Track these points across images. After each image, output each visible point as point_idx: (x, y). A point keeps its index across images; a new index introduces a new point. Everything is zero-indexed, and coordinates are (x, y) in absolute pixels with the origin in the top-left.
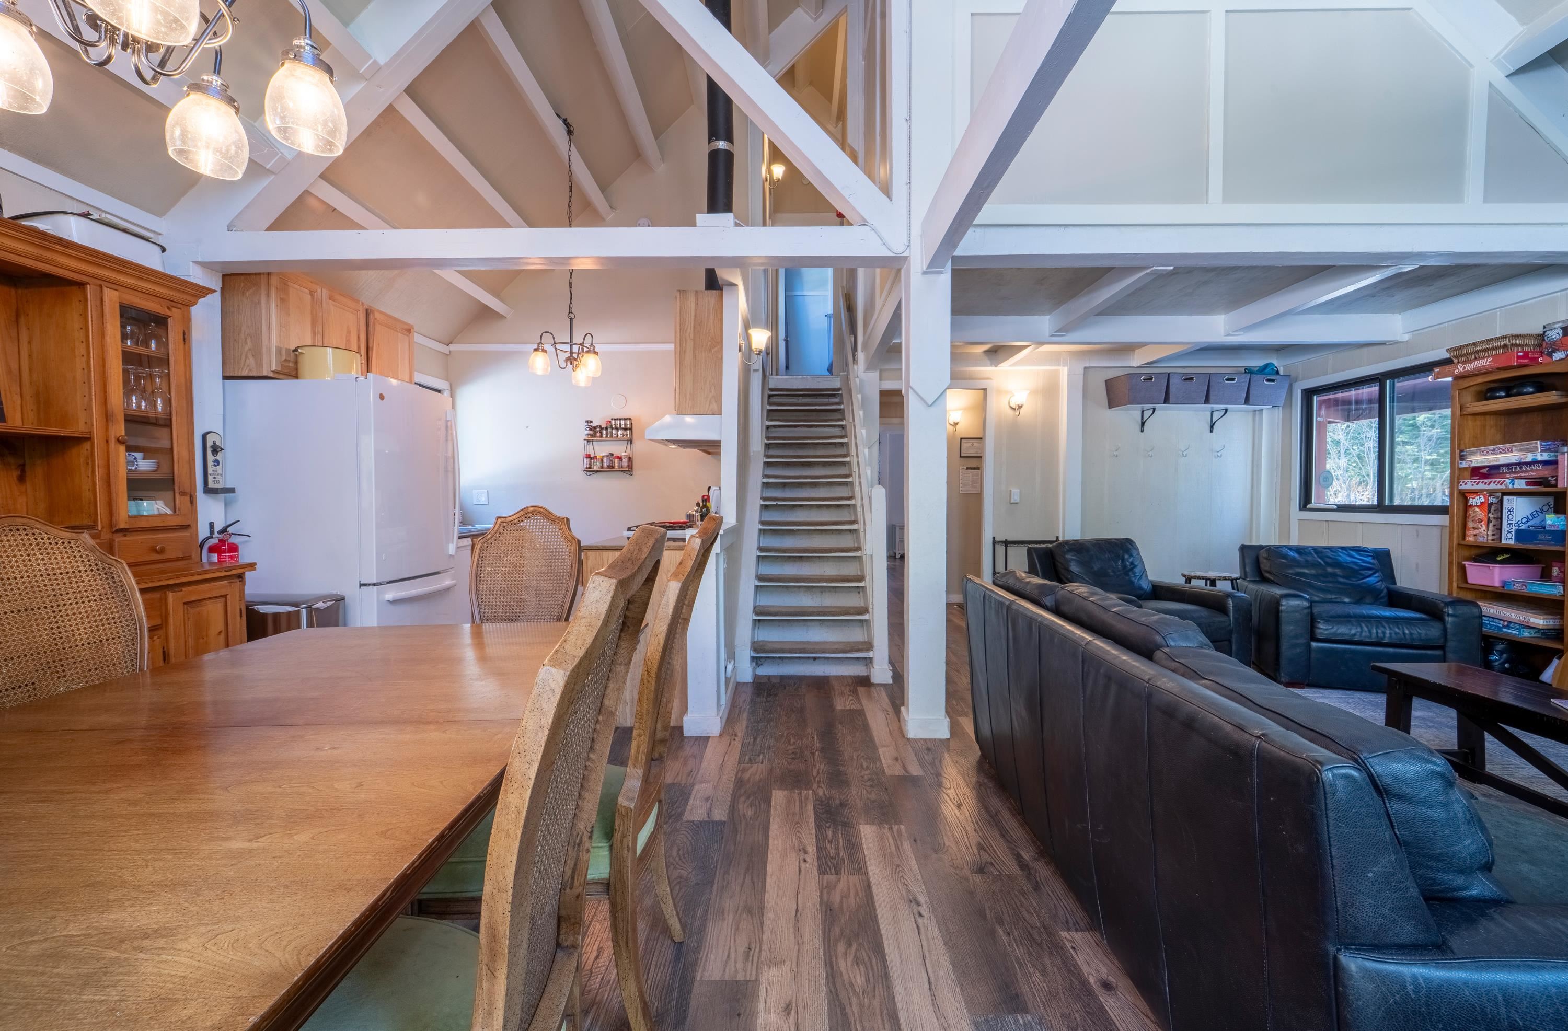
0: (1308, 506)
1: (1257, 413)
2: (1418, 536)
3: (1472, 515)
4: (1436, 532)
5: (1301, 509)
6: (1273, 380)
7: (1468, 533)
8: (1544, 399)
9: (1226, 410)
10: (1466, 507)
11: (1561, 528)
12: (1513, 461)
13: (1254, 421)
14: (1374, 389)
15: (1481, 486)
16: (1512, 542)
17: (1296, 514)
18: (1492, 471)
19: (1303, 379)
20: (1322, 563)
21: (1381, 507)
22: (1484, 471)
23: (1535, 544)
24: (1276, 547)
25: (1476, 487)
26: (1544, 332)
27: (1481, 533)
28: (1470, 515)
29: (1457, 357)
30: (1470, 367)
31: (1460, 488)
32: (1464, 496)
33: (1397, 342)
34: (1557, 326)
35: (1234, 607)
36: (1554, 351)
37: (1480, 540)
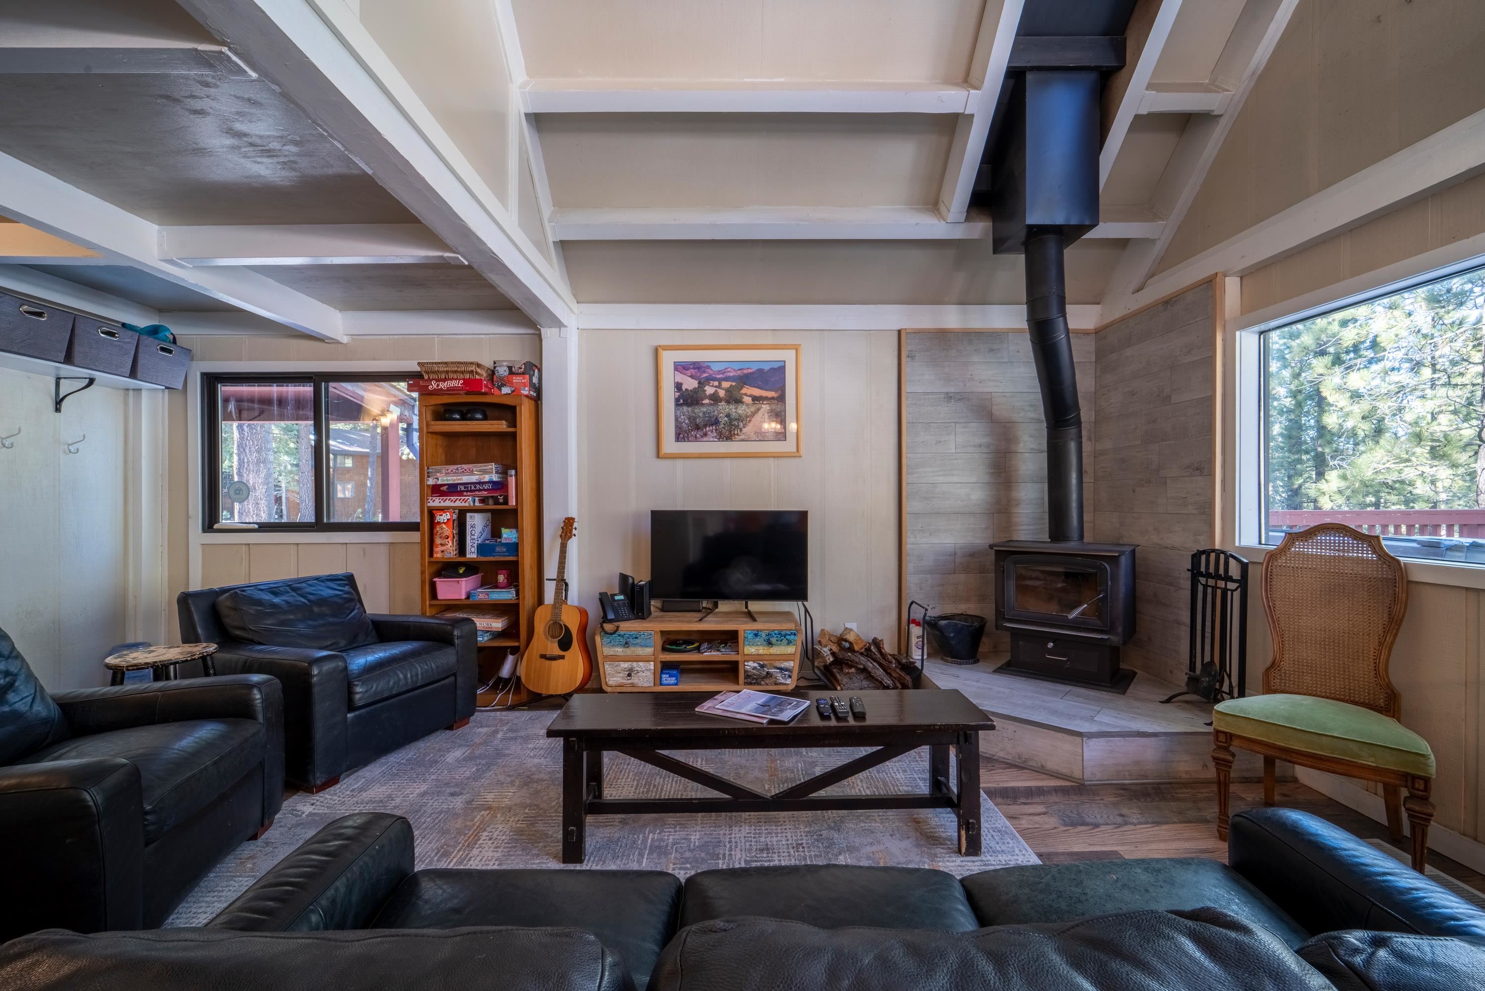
0: (216, 526)
1: (131, 393)
2: (364, 554)
3: (440, 532)
4: (384, 550)
5: (204, 531)
6: (170, 352)
7: (435, 549)
8: (496, 426)
9: (91, 381)
10: (433, 524)
11: (514, 540)
12: (475, 481)
13: (126, 404)
14: (307, 390)
15: (448, 503)
16: (475, 556)
17: (197, 536)
18: (453, 490)
19: (203, 359)
20: (306, 601)
21: (319, 525)
22: (444, 488)
23: (494, 556)
24: (242, 589)
25: (443, 504)
26: (495, 367)
27: (447, 550)
28: (437, 532)
29: (427, 373)
30: (443, 385)
31: (429, 505)
32: (432, 513)
33: (339, 342)
34: (505, 364)
35: (264, 700)
36: (503, 385)
37: (447, 555)
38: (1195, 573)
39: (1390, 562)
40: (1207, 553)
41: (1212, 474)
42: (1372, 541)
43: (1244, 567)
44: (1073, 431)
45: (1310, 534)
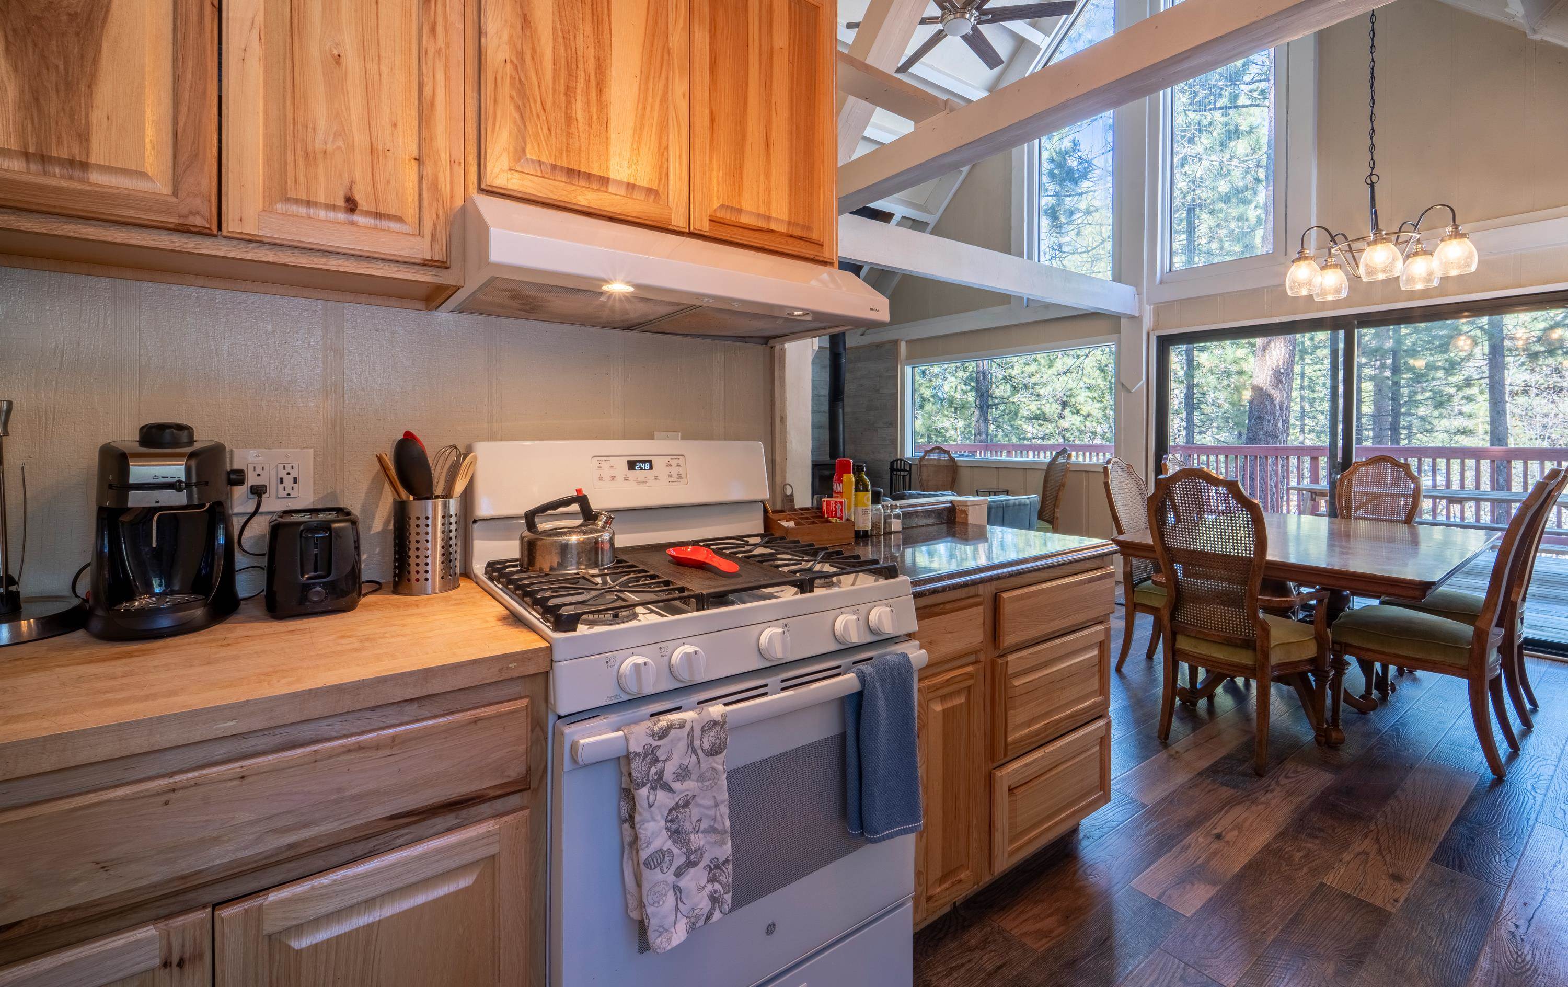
38: (892, 469)
39: (952, 459)
40: (897, 460)
41: (897, 427)
42: (948, 452)
43: (910, 465)
44: (841, 404)
45: (931, 451)
